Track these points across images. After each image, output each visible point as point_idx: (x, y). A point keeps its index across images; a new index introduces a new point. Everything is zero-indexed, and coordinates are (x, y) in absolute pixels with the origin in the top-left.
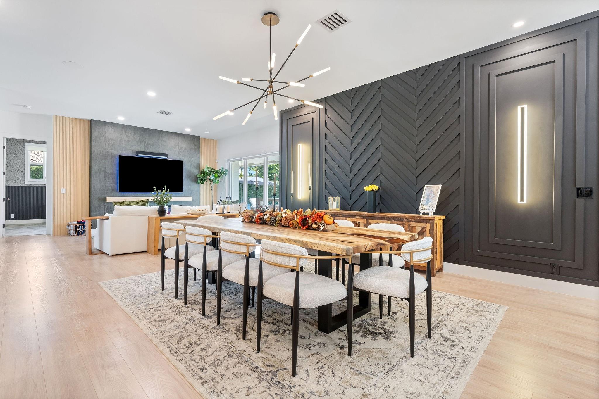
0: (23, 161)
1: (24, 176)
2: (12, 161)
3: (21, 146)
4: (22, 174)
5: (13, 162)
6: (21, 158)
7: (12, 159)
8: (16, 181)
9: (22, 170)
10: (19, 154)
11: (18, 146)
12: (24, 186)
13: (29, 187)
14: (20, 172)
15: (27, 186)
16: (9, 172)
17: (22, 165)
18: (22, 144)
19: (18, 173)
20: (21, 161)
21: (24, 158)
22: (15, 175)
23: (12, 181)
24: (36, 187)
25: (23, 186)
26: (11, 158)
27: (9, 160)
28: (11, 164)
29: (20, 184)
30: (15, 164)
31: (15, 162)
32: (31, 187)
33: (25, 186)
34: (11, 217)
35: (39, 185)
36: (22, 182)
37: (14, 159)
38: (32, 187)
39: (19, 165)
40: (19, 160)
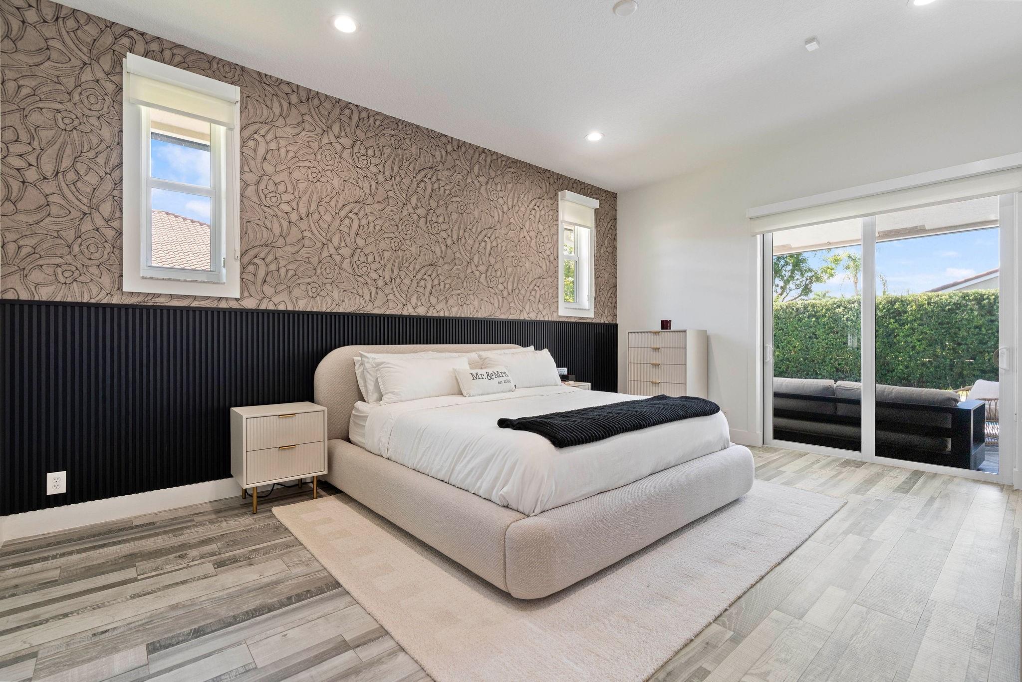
0: (114, 161)
1: (121, 249)
2: (52, 151)
3: (100, 75)
4: (110, 234)
5: (59, 158)
6: (103, 146)
7: (51, 143)
8: (77, 273)
9: (106, 209)
10: (94, 121)
11: (88, 69)
12: (119, 307)
13: (148, 308)
14: (99, 222)
15: (133, 307)
16: (31, 219)
17: (108, 185)
18: (106, 62)
19: (87, 226)
20: (101, 160)
21: (120, 144)
22: (70, 235)
23: (50, 271)
24: (181, 309)
25: (112, 307)
26: (46, 135)
27: (36, 144)
28: (48, 168)
29: (95, 290)
30: (71, 176)
31: (66, 163)
32: (155, 308)
33: (127, 307)
34: (50, 491)
35: (195, 298)
36: (106, 280)
37: (64, 144)
38: (162, 309)
39: (92, 179)
40: (92, 154)
